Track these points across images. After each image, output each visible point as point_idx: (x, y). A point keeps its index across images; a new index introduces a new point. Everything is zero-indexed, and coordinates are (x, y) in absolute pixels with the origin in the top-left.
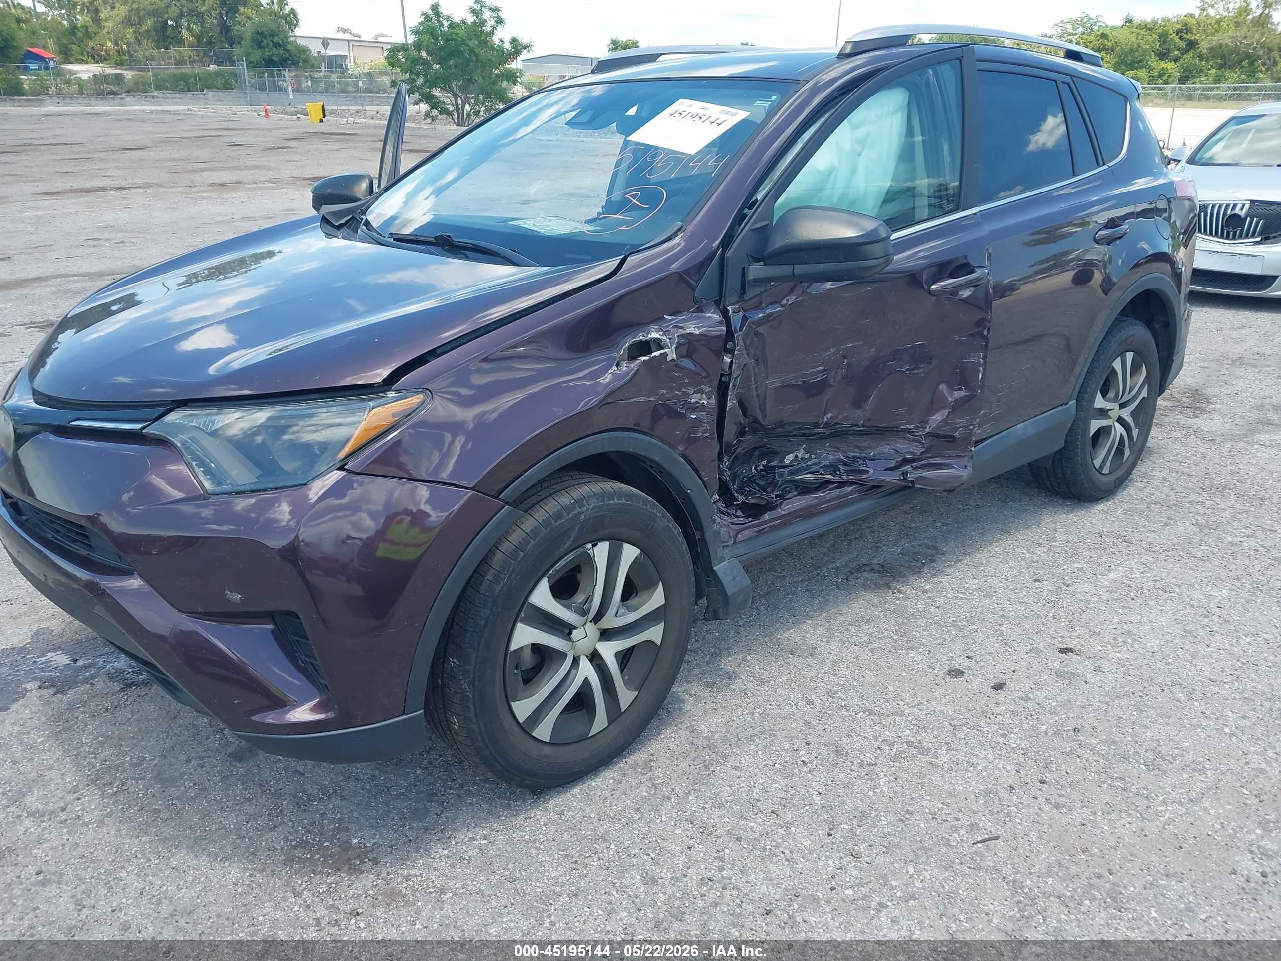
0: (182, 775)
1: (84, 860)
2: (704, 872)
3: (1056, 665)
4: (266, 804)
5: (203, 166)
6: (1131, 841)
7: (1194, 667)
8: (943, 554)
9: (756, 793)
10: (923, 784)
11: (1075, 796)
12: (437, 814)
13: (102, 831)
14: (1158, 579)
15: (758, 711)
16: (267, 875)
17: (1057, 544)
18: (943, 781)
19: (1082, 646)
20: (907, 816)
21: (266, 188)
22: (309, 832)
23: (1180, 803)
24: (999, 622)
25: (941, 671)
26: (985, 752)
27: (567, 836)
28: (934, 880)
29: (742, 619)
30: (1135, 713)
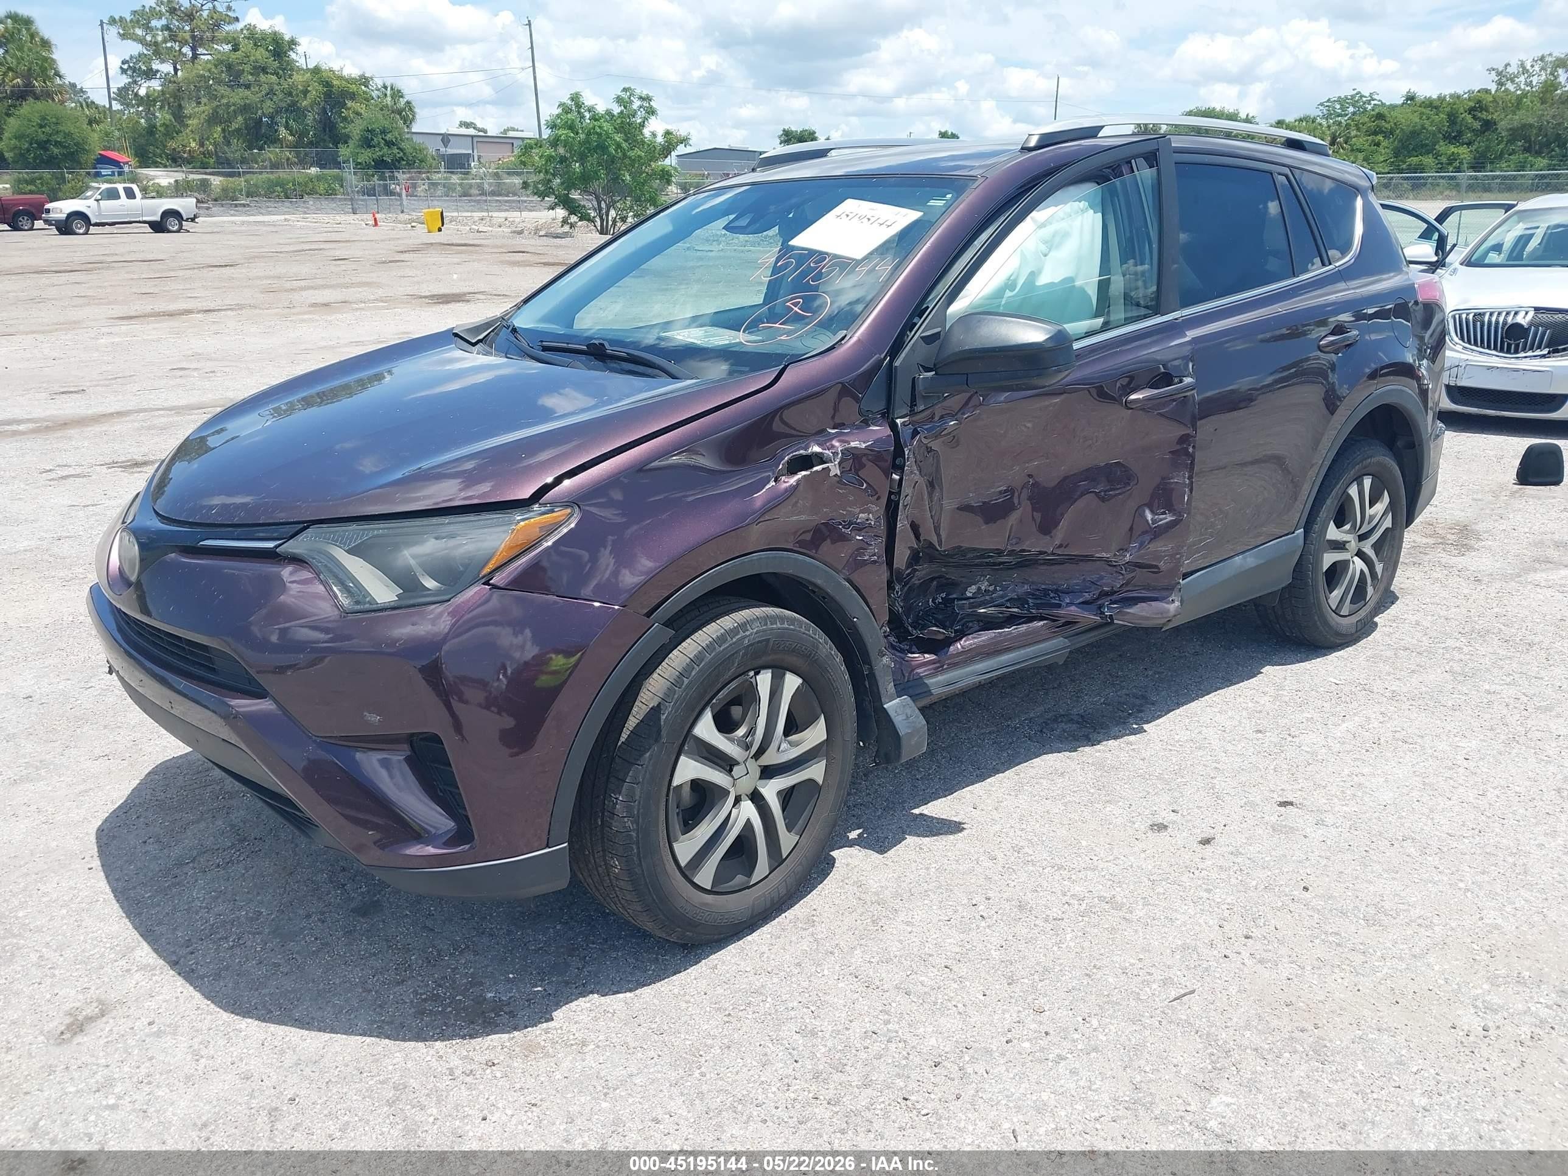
0: (303, 929)
1: (200, 1012)
2: (868, 1025)
3: (1274, 818)
4: (393, 958)
5: (303, 283)
6: (1342, 995)
7: (1430, 821)
8: (1153, 704)
9: (929, 948)
10: (1113, 939)
11: (1283, 951)
12: (578, 969)
13: (219, 985)
14: (1399, 729)
15: (934, 866)
16: (396, 1028)
17: (1285, 693)
18: (1137, 936)
19: (1305, 799)
20: (1095, 970)
21: (379, 308)
22: (440, 986)
23: (1401, 959)
24: (1212, 775)
25: (1142, 825)
26: (1186, 907)
27: (720, 990)
28: (1120, 1033)
29: (920, 772)
30: (1358, 868)
